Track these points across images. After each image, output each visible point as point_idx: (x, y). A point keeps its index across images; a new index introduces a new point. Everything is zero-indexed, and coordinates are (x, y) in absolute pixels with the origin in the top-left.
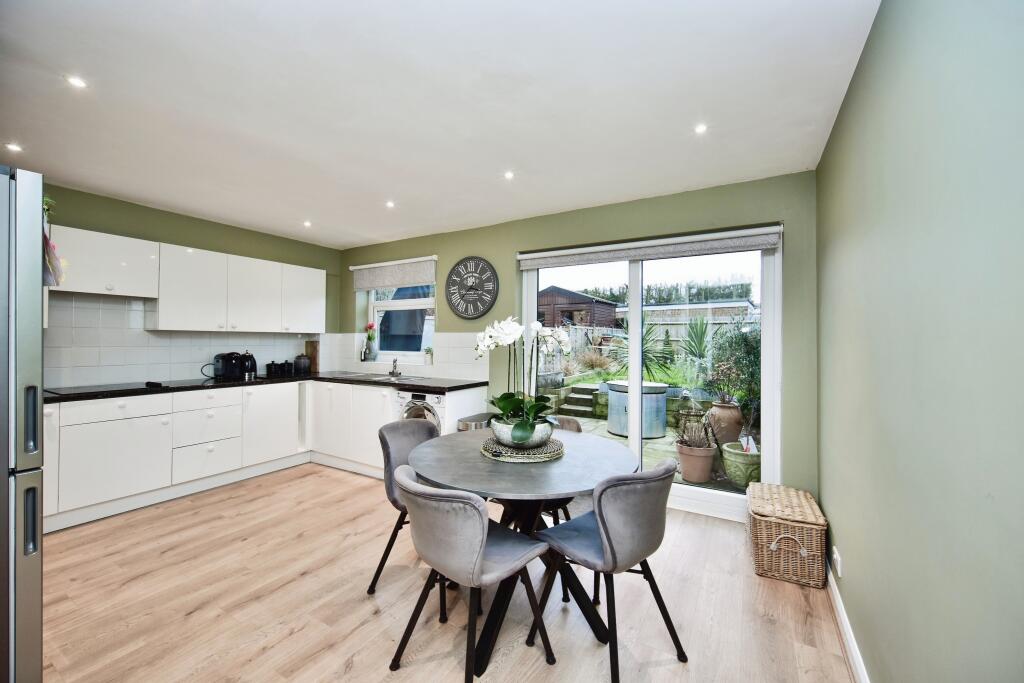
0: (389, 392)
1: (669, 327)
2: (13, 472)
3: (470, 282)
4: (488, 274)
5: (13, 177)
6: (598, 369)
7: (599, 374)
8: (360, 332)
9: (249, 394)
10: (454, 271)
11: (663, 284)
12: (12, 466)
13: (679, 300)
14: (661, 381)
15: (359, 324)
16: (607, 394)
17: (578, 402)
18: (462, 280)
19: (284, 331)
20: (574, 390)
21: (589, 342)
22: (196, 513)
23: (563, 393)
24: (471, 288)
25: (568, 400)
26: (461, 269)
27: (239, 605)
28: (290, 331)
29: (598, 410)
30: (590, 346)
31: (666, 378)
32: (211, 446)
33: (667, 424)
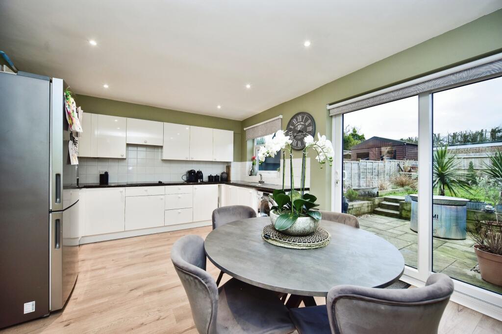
0: (253, 191)
1: (473, 160)
2: (50, 212)
3: (299, 128)
4: (309, 121)
5: (51, 81)
6: (407, 187)
7: (407, 190)
8: (249, 161)
9: (196, 189)
10: (290, 123)
11: (468, 132)
12: (51, 208)
13: (483, 141)
14: (463, 197)
15: (249, 157)
16: (411, 203)
17: (388, 207)
18: (295, 127)
19: (214, 160)
20: (386, 199)
21: (400, 169)
22: (168, 240)
23: (377, 200)
24: (300, 131)
25: (380, 205)
26: (294, 121)
27: (150, 293)
28: (217, 160)
29: (404, 214)
30: (401, 172)
31: (468, 195)
32: (179, 211)
33: (468, 230)
